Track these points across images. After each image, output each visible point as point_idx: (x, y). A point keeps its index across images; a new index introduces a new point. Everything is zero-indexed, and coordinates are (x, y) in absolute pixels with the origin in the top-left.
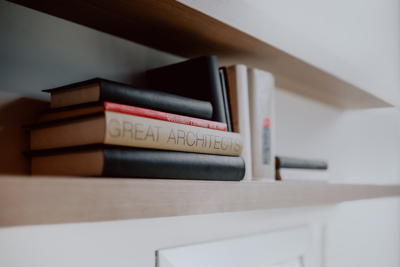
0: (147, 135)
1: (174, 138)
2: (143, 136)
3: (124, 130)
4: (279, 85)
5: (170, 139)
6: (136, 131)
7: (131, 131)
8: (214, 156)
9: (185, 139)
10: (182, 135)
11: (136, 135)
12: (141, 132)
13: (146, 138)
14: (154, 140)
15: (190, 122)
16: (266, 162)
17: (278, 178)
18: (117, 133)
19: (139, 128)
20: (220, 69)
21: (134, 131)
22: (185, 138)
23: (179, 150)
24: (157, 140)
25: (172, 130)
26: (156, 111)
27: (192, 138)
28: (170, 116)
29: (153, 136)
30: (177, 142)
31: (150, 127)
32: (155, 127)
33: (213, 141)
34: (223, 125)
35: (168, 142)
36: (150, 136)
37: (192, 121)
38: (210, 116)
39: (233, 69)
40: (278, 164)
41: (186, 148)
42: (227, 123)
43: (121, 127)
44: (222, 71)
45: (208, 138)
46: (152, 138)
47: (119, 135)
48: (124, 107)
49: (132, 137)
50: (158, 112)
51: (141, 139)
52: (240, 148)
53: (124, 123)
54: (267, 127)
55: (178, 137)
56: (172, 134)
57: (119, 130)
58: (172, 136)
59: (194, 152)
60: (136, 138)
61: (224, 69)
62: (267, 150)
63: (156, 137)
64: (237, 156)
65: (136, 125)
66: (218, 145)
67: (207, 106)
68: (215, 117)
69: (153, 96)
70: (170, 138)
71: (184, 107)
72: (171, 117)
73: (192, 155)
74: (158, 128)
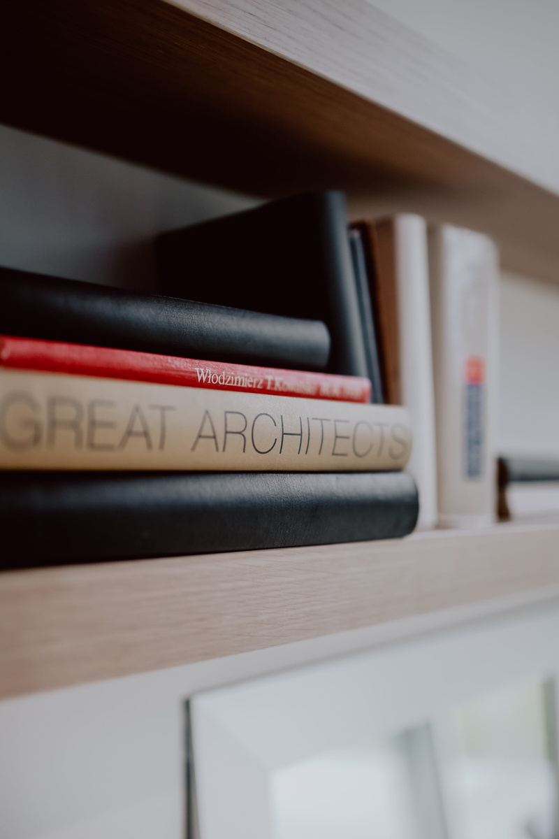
0: (129, 433)
1: (214, 437)
2: (114, 437)
3: (53, 424)
4: (509, 265)
5: (202, 441)
6: (93, 424)
7: (74, 425)
8: (332, 477)
9: (246, 435)
10: (235, 424)
11: (91, 435)
12: (109, 425)
13: (123, 443)
14: (149, 445)
15: (266, 381)
16: (473, 471)
17: (503, 513)
18: (28, 434)
19: (101, 414)
20: (353, 226)
21: (84, 425)
22: (248, 434)
23: (229, 467)
24: (162, 446)
25: (207, 412)
26: (161, 357)
27: (266, 433)
28: (204, 369)
29: (146, 434)
30: (221, 447)
31: (137, 409)
32: (154, 407)
33: (330, 434)
34: (359, 384)
35: (193, 448)
36: (138, 434)
37: (270, 378)
38: (323, 360)
39: (388, 227)
40: (504, 476)
41: (251, 459)
42: (371, 377)
43: (43, 418)
44: (356, 235)
45: (315, 426)
46: (143, 440)
47: (36, 439)
48: (61, 351)
49: (78, 442)
50: (169, 359)
51: (109, 448)
52: (405, 446)
53: (53, 402)
54: (475, 382)
55: (227, 432)
56: (207, 424)
57: (37, 427)
58: (207, 431)
59: (275, 468)
60: (92, 446)
61: (362, 227)
62: (474, 441)
63: (155, 439)
64: (396, 470)
65: (92, 405)
66: (344, 446)
67: (315, 334)
68: (337, 363)
69: (152, 312)
70: (200, 436)
71: (246, 339)
72: (209, 370)
73: (269, 477)
74: (163, 409)
